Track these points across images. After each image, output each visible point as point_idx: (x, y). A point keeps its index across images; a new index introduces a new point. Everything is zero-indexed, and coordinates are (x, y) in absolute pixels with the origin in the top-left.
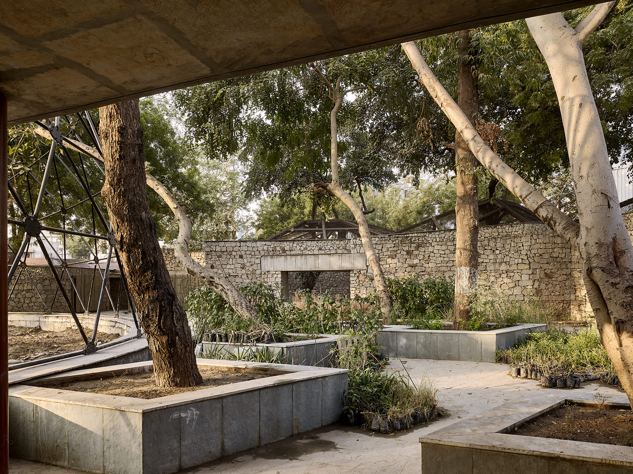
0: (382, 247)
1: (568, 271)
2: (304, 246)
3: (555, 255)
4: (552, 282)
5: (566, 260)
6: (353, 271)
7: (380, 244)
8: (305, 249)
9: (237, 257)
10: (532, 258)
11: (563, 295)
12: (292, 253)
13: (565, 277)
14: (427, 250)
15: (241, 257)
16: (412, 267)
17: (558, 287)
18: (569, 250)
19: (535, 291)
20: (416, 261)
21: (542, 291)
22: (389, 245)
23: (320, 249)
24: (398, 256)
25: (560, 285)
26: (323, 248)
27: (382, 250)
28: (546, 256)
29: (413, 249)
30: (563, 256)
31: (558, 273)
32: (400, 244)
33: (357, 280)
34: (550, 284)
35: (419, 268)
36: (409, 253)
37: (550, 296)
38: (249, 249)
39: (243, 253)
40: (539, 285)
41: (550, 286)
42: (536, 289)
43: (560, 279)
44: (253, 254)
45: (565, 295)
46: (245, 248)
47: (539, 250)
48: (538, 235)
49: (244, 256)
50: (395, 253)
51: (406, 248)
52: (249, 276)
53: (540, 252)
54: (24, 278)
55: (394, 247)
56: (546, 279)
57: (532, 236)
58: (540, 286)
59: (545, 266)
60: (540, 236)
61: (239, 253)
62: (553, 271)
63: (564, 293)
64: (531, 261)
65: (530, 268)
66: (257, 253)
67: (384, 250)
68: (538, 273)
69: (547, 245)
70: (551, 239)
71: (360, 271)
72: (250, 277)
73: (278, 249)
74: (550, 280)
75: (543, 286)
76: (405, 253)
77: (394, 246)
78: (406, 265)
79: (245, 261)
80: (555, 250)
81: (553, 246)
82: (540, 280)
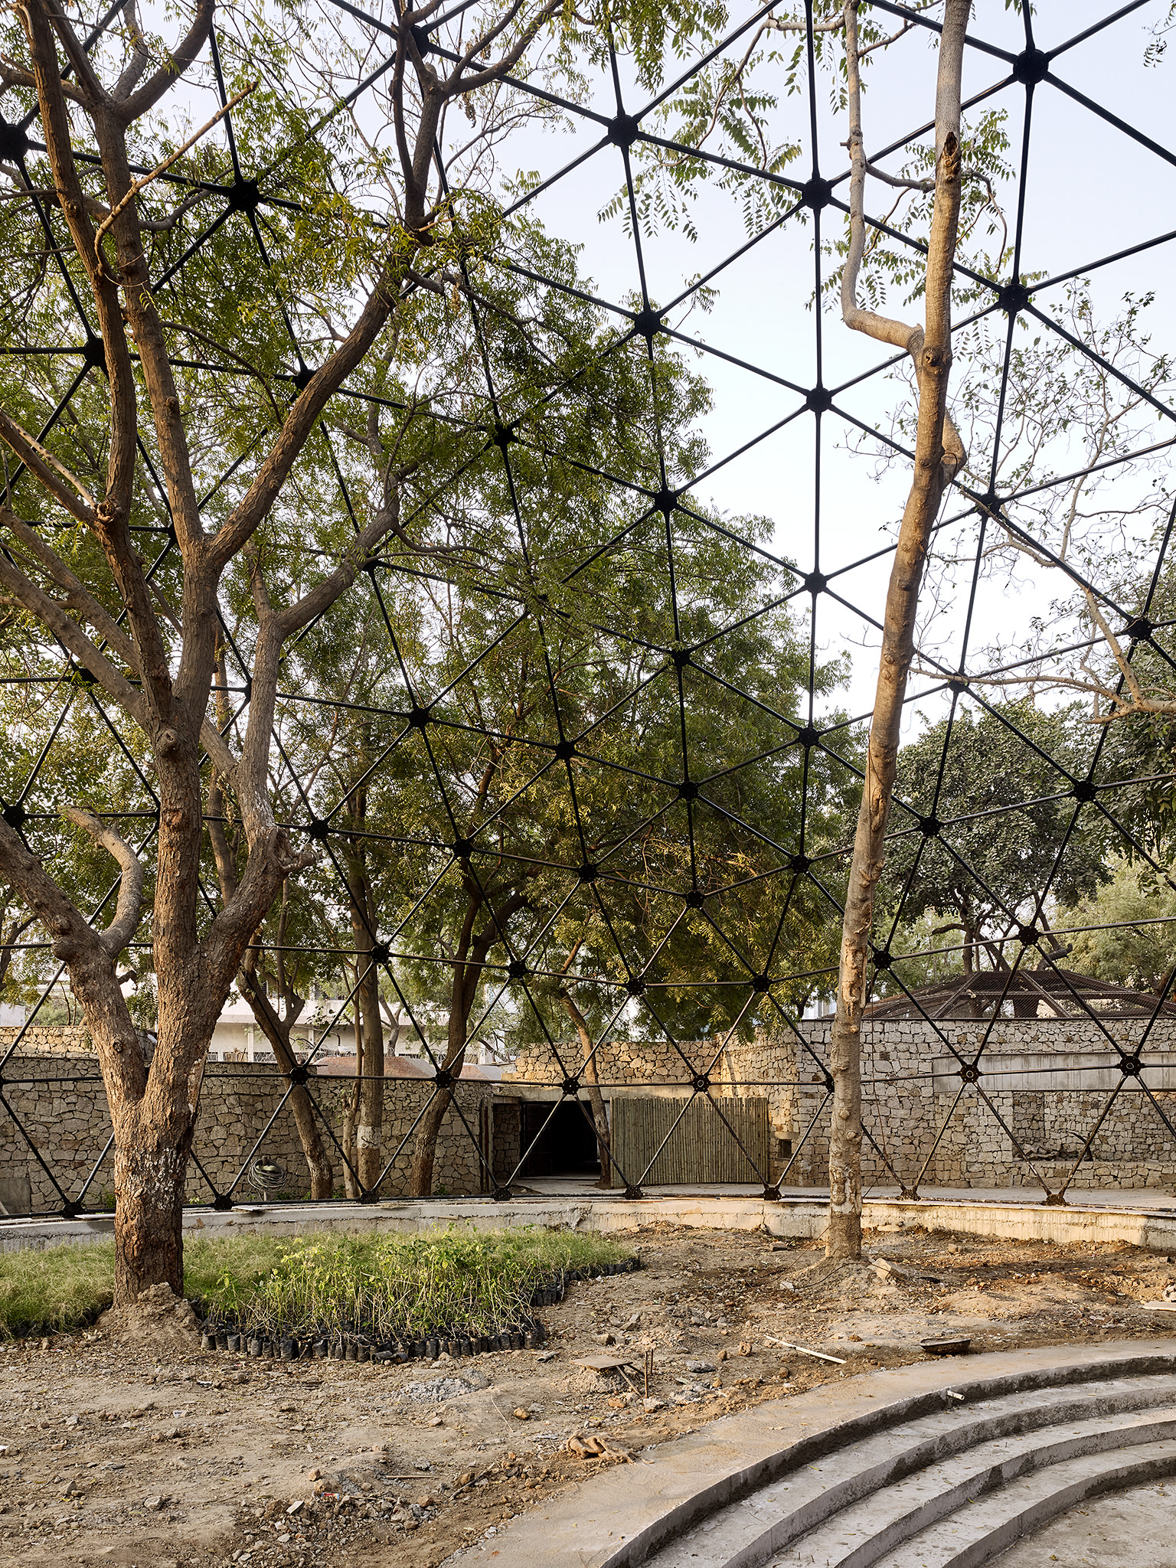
2: (1033, 1033)
8: (1035, 1039)
9: (877, 1056)
12: (1005, 1048)
15: (885, 1056)
23: (1069, 1040)
26: (1076, 1038)
38: (906, 1038)
39: (890, 1048)
44: (913, 1049)
46: (895, 1037)
49: (893, 1055)
52: (905, 1101)
54: (392, 1107)
61: (879, 1048)
66: (923, 1048)
72: (907, 1103)
73: (971, 1038)
79: (896, 1066)
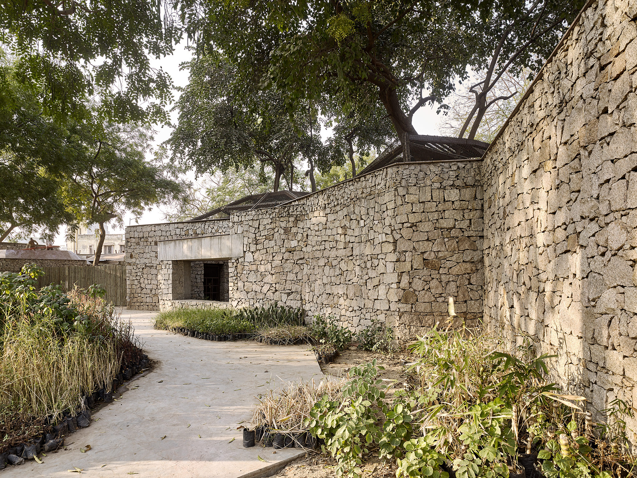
0: (259, 224)
1: (476, 256)
2: (216, 228)
3: (445, 224)
4: (438, 276)
5: (471, 233)
6: (231, 259)
7: (257, 220)
9: (153, 243)
10: (398, 231)
11: (466, 302)
13: (468, 266)
14: (305, 226)
16: (290, 252)
17: (452, 286)
18: (478, 213)
19: (401, 293)
20: (294, 244)
21: (417, 293)
22: (266, 221)
24: (276, 235)
25: (458, 283)
27: (259, 228)
28: (426, 227)
29: (291, 224)
30: (464, 224)
31: (454, 258)
32: (277, 219)
33: (235, 272)
34: (434, 280)
35: (298, 253)
36: (287, 231)
37: (434, 304)
38: (164, 233)
40: (410, 283)
41: (434, 283)
42: (404, 290)
43: (455, 270)
45: (469, 302)
47: (411, 216)
48: (407, 188)
50: (272, 232)
51: (283, 225)
53: (413, 219)
55: (271, 223)
56: (426, 272)
57: (396, 190)
58: (413, 285)
59: (423, 246)
60: (412, 190)
61: (154, 239)
62: (440, 255)
63: (467, 298)
64: (397, 236)
65: (395, 250)
67: (261, 228)
68: (408, 259)
69: (428, 205)
70: (436, 193)
71: (238, 259)
73: (191, 232)
74: (433, 272)
75: (418, 284)
76: (282, 231)
77: (270, 221)
78: (283, 250)
80: (447, 214)
81: (441, 207)
82: (412, 272)
